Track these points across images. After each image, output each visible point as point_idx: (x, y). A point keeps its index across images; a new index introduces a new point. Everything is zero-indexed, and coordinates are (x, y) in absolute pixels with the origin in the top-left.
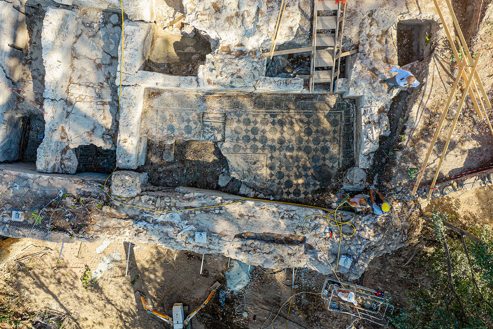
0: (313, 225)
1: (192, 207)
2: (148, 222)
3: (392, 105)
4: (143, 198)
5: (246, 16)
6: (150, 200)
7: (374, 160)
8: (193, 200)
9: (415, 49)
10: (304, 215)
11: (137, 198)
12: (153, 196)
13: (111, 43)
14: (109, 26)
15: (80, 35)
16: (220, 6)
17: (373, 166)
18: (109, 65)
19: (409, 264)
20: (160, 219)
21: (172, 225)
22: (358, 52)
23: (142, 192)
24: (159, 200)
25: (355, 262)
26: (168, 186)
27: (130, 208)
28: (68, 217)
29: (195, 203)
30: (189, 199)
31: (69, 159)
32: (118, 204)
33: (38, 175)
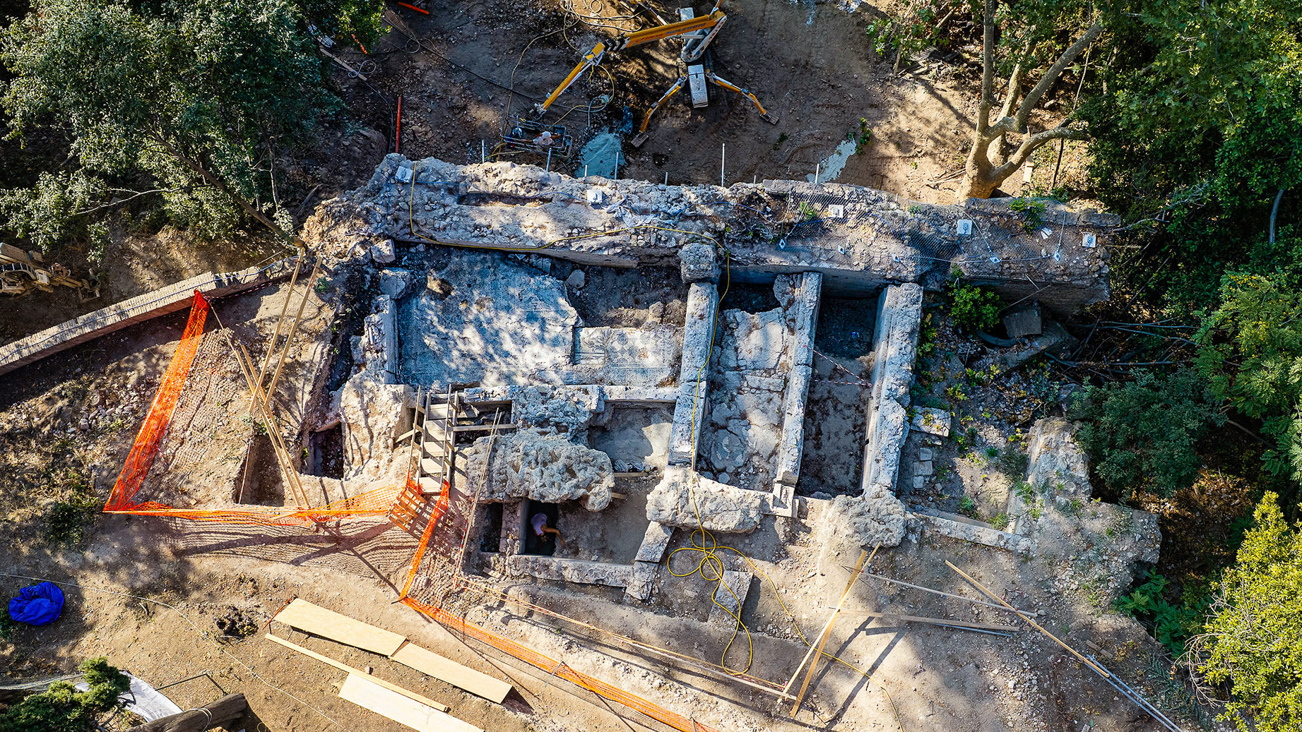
0: (448, 220)
1: (610, 234)
2: (665, 212)
3: (348, 373)
4: (673, 243)
5: (533, 462)
6: (665, 242)
7: (370, 305)
8: (609, 243)
9: (320, 453)
10: (461, 231)
11: (681, 243)
12: (662, 247)
13: (727, 446)
14: (731, 469)
15: (771, 456)
16: (566, 474)
17: (371, 298)
18: (730, 418)
19: (312, 188)
20: (650, 218)
21: (634, 211)
22: (394, 439)
23: (677, 252)
24: (653, 242)
25: (392, 175)
26: (655, 267)
27: (691, 230)
28: (768, 213)
29: (607, 239)
30: (614, 245)
31: (784, 293)
32: (706, 234)
33: (814, 265)
